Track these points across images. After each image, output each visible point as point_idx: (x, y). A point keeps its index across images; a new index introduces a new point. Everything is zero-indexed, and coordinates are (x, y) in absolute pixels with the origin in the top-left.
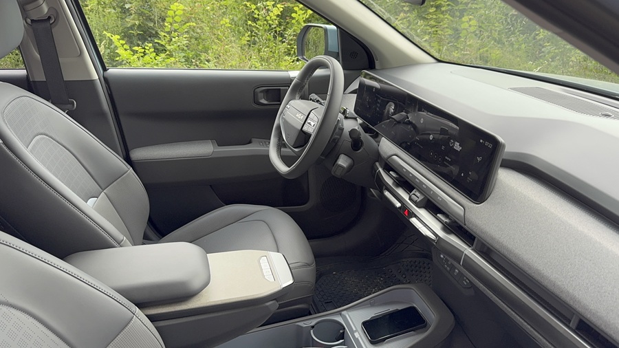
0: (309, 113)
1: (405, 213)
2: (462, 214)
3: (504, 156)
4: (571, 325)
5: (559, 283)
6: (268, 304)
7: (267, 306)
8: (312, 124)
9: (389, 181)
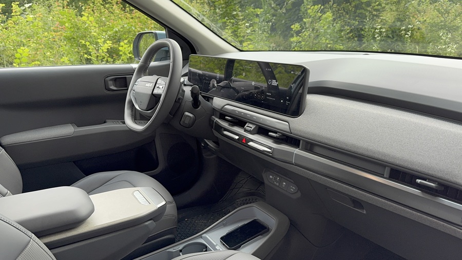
0: (157, 81)
1: (243, 141)
2: (288, 127)
3: (309, 85)
4: (385, 176)
5: (371, 148)
6: (147, 223)
7: (146, 225)
8: (161, 87)
9: (225, 124)
